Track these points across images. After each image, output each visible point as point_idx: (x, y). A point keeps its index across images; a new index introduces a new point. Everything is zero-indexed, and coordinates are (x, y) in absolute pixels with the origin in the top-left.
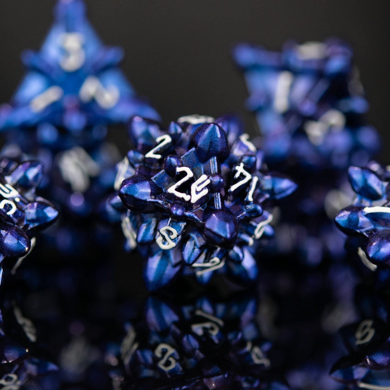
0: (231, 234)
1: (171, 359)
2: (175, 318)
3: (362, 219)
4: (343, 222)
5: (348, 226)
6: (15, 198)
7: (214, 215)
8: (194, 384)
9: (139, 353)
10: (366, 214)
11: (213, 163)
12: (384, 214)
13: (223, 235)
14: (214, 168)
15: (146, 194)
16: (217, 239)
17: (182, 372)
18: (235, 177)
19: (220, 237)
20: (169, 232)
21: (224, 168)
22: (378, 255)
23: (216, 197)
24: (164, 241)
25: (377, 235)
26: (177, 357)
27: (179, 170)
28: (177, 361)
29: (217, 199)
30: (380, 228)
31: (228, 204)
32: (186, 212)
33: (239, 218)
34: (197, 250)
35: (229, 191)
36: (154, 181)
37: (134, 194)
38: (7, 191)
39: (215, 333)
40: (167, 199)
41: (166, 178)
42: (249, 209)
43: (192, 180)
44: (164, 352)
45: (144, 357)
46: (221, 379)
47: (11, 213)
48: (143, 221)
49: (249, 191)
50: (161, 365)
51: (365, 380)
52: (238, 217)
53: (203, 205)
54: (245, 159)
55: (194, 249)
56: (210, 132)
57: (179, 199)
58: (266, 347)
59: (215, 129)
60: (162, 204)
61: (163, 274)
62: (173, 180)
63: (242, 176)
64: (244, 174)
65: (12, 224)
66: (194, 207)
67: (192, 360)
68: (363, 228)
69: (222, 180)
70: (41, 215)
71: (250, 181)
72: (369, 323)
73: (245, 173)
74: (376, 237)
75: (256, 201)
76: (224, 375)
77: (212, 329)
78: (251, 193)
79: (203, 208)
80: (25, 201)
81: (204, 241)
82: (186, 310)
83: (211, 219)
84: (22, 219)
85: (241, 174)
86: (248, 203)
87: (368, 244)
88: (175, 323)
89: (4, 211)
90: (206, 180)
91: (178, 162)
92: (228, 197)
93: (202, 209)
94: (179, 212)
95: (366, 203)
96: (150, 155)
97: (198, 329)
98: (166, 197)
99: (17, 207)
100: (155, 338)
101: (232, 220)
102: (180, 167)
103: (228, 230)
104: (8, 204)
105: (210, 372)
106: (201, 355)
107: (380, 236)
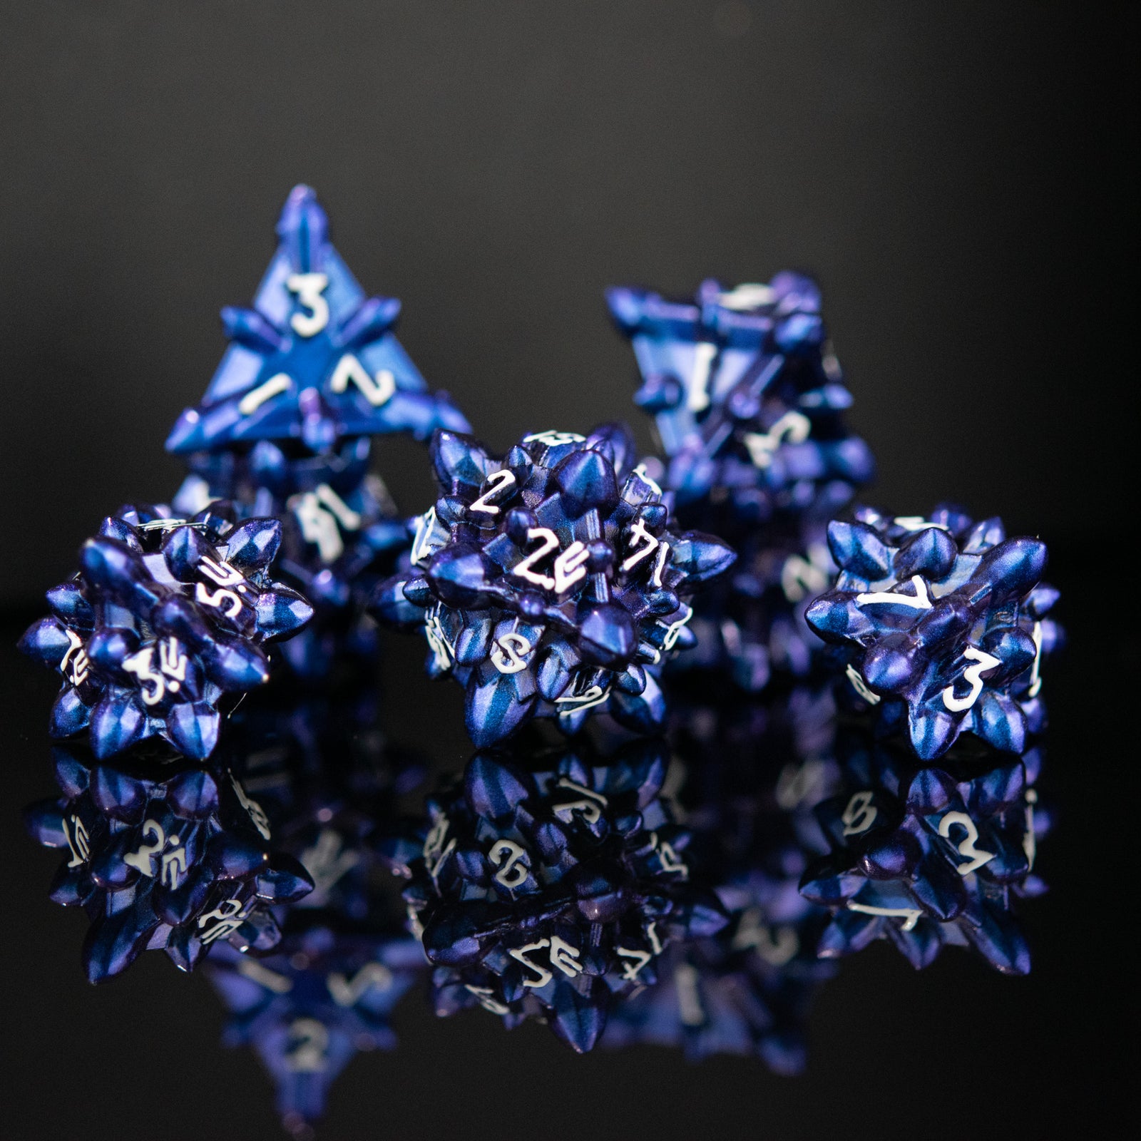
0: (628, 646)
1: (518, 867)
2: (524, 794)
3: (854, 615)
4: (821, 620)
5: (830, 628)
6: (238, 586)
7: (596, 613)
8: (560, 910)
9: (459, 856)
10: (861, 605)
11: (592, 521)
12: (892, 606)
13: (612, 647)
14: (593, 529)
15: (476, 577)
16: (603, 656)
17: (536, 889)
18: (630, 544)
19: (609, 652)
20: (516, 644)
21: (610, 527)
22: (883, 678)
23: (598, 581)
24: (504, 658)
25: (880, 643)
26: (529, 864)
27: (533, 534)
28: (528, 869)
29: (600, 585)
30: (886, 631)
31: (617, 591)
32: (547, 607)
33: (638, 617)
34: (564, 674)
35: (621, 569)
36: (488, 553)
37: (455, 577)
38: (224, 574)
39: (594, 819)
40: (512, 585)
41: (509, 548)
42: (656, 600)
43: (556, 553)
44: (505, 855)
45: (468, 864)
46: (611, 900)
47: (232, 613)
48: (467, 625)
49: (654, 569)
50: (500, 878)
51: (859, 899)
52: (636, 614)
53: (575, 594)
54: (647, 511)
55: (559, 672)
56: (587, 467)
57: (534, 585)
58: (682, 842)
59: (596, 461)
60: (503, 594)
61: (502, 717)
62: (522, 551)
63: (643, 543)
64: (645, 538)
65: (234, 633)
66: (561, 599)
67: (557, 868)
68: (855, 630)
69: (609, 552)
70: (284, 615)
71: (657, 550)
72: (867, 797)
73: (648, 537)
74: (879, 647)
75: (666, 586)
76: (616, 893)
77: (589, 812)
78: (658, 571)
79: (575, 600)
80: (254, 592)
81: (577, 659)
82: (541, 779)
83: (591, 621)
84: (252, 623)
85: (642, 539)
86: (653, 589)
87: (864, 659)
88: (522, 803)
89: (220, 610)
90: (581, 552)
91: (530, 519)
92: (619, 579)
93: (573, 602)
94: (535, 609)
95: (860, 585)
96: (478, 506)
97: (564, 813)
98: (510, 583)
99: (243, 603)
100: (487, 830)
101: (628, 622)
102: (533, 527)
103: (622, 641)
104: (227, 598)
105: (590, 889)
106: (572, 860)
107: (886, 646)
